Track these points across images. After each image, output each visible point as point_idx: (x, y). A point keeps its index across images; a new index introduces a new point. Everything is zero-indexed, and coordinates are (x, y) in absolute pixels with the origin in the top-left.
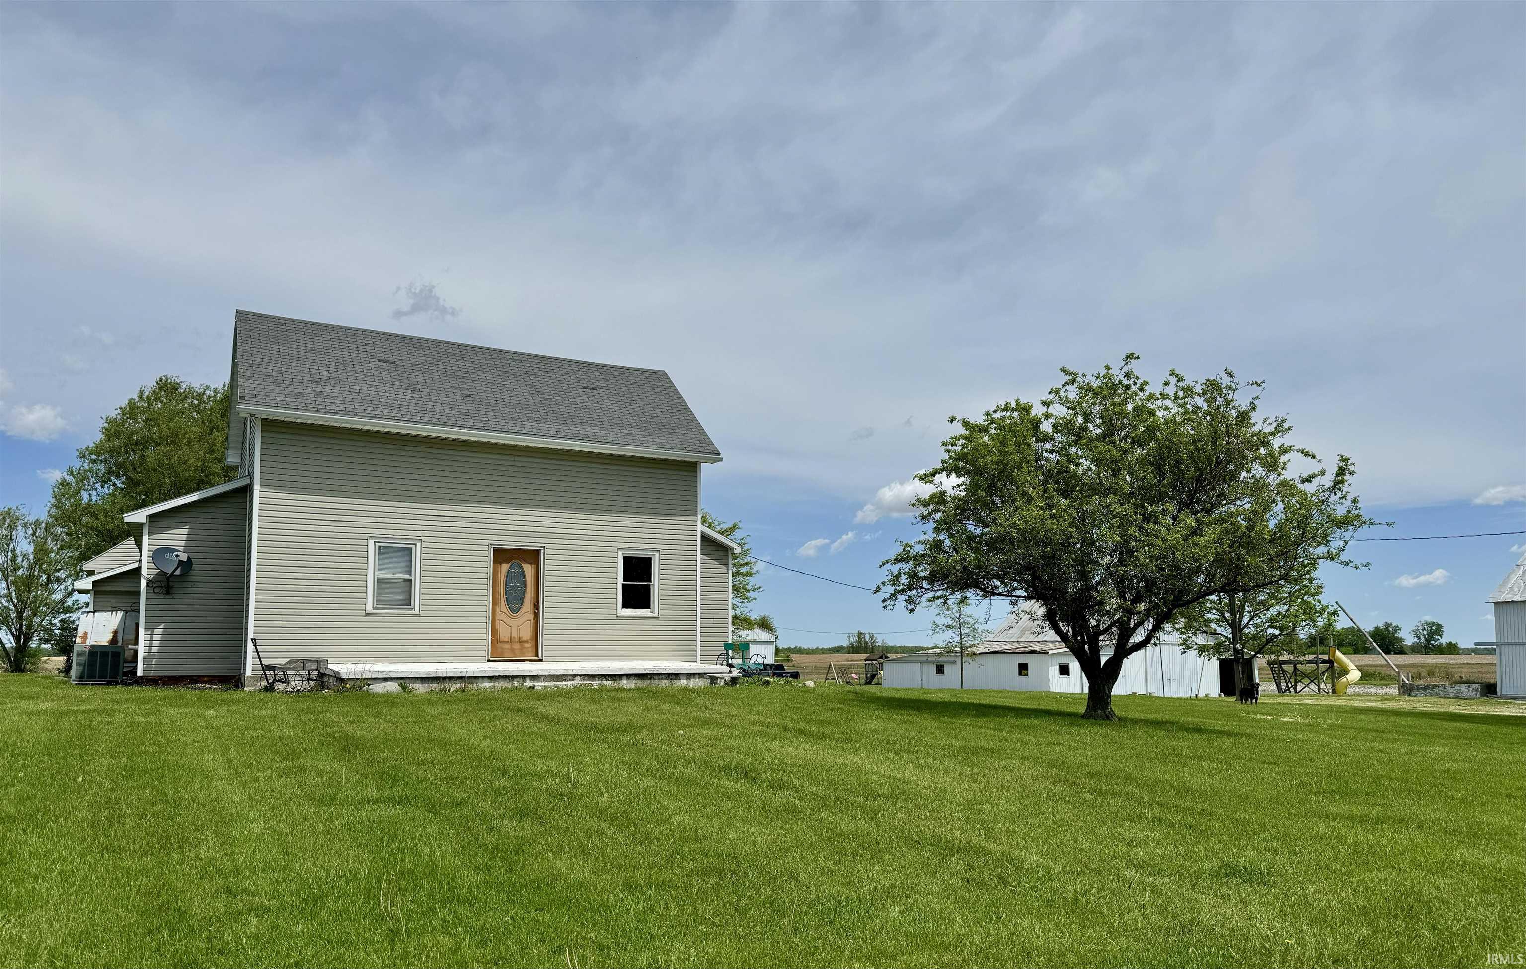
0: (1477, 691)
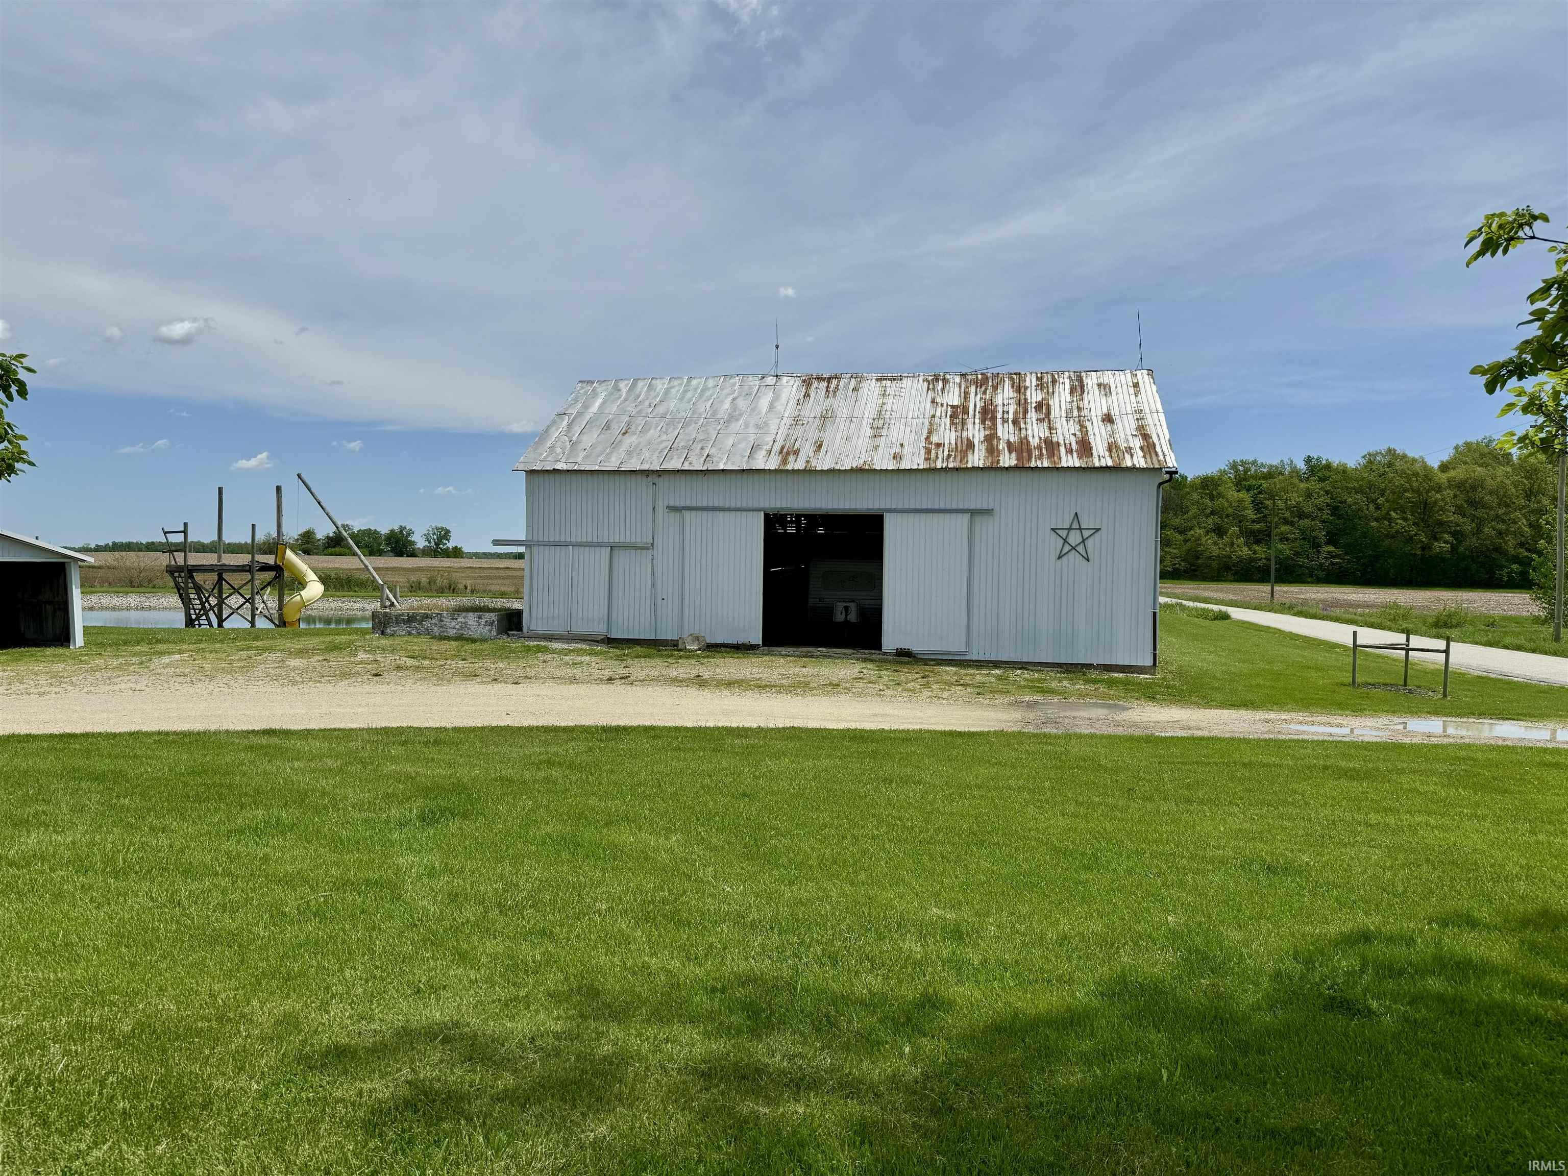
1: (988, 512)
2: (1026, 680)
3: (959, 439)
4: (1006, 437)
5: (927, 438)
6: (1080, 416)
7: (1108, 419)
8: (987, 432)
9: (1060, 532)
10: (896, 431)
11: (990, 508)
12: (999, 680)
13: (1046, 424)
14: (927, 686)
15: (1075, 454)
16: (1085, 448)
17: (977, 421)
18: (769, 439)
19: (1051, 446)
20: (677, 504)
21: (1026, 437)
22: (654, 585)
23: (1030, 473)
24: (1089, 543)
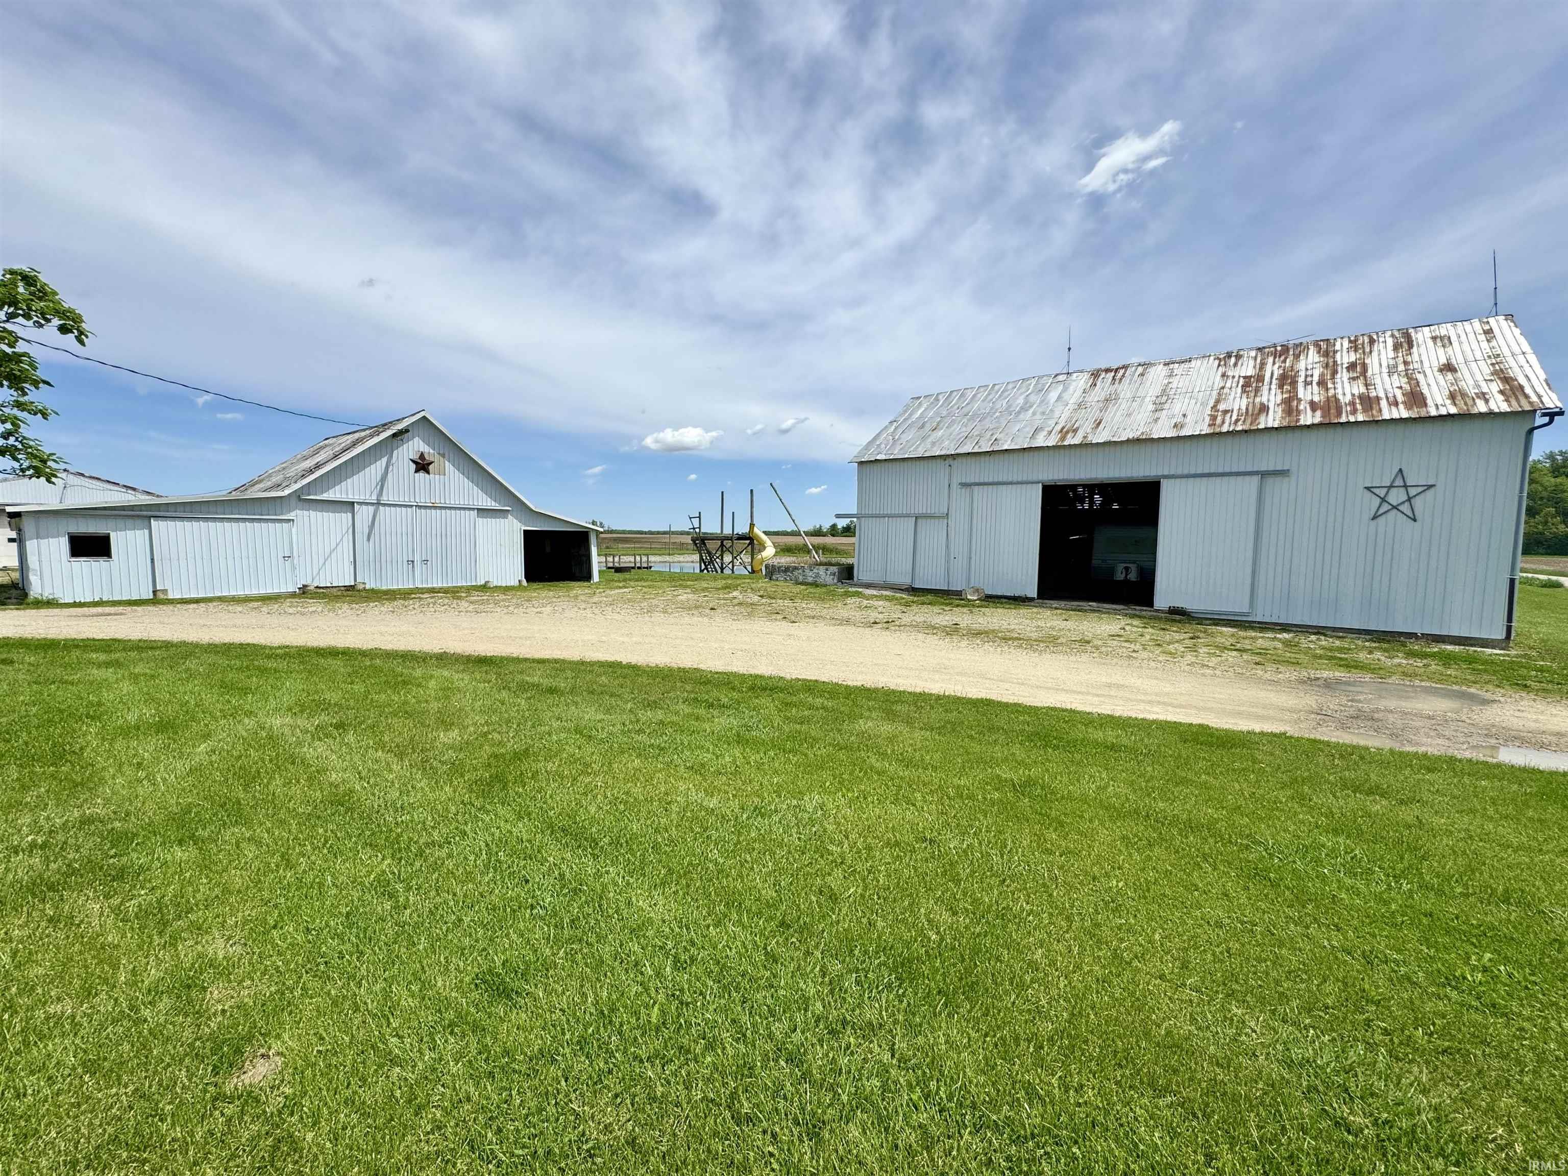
0: (834, 574)
1: (1282, 473)
2: (1324, 648)
3: (1251, 405)
4: (1309, 398)
5: (1214, 407)
6: (1406, 370)
7: (1448, 368)
8: (1285, 396)
9: (1377, 491)
10: (1179, 405)
11: (1285, 468)
12: (1287, 646)
13: (1361, 381)
14: (1194, 649)
15: (1401, 406)
16: (1415, 398)
17: (1273, 387)
18: (1052, 423)
19: (1368, 402)
20: (968, 481)
21: (1335, 396)
22: (947, 546)
23: (1339, 429)
24: (1418, 503)
